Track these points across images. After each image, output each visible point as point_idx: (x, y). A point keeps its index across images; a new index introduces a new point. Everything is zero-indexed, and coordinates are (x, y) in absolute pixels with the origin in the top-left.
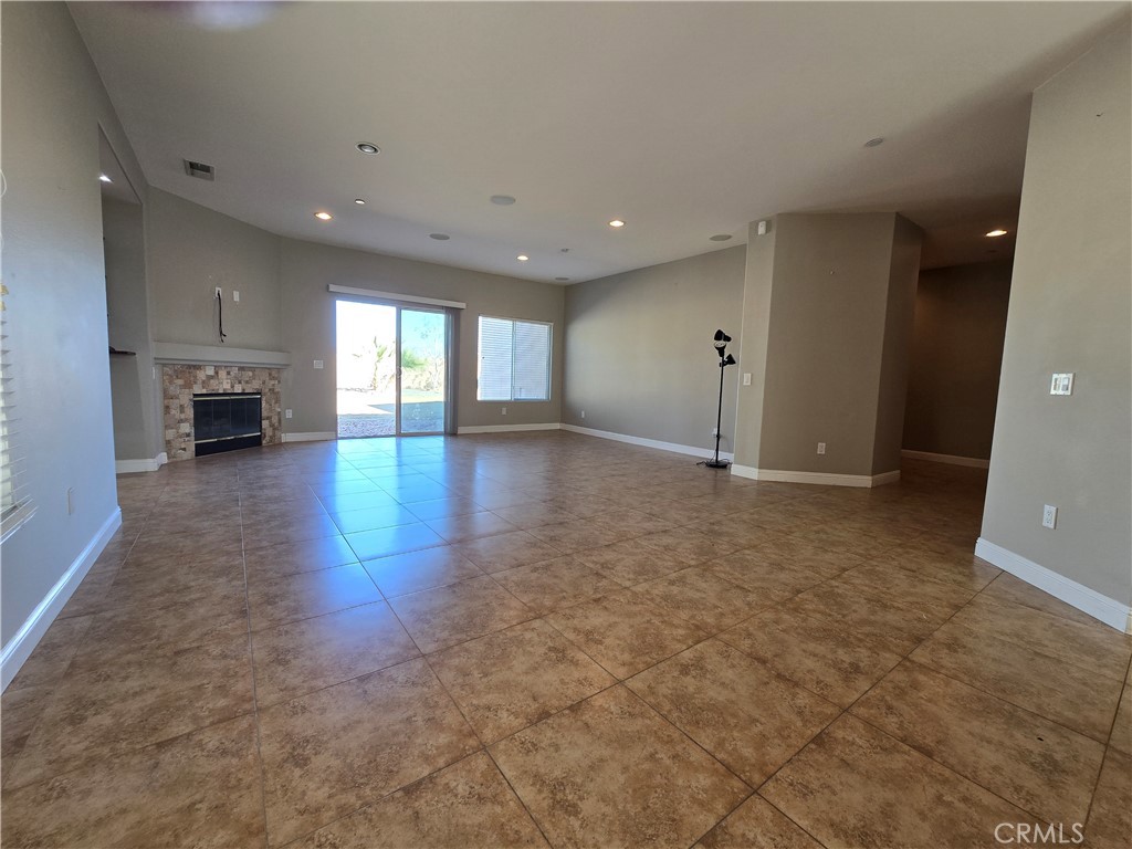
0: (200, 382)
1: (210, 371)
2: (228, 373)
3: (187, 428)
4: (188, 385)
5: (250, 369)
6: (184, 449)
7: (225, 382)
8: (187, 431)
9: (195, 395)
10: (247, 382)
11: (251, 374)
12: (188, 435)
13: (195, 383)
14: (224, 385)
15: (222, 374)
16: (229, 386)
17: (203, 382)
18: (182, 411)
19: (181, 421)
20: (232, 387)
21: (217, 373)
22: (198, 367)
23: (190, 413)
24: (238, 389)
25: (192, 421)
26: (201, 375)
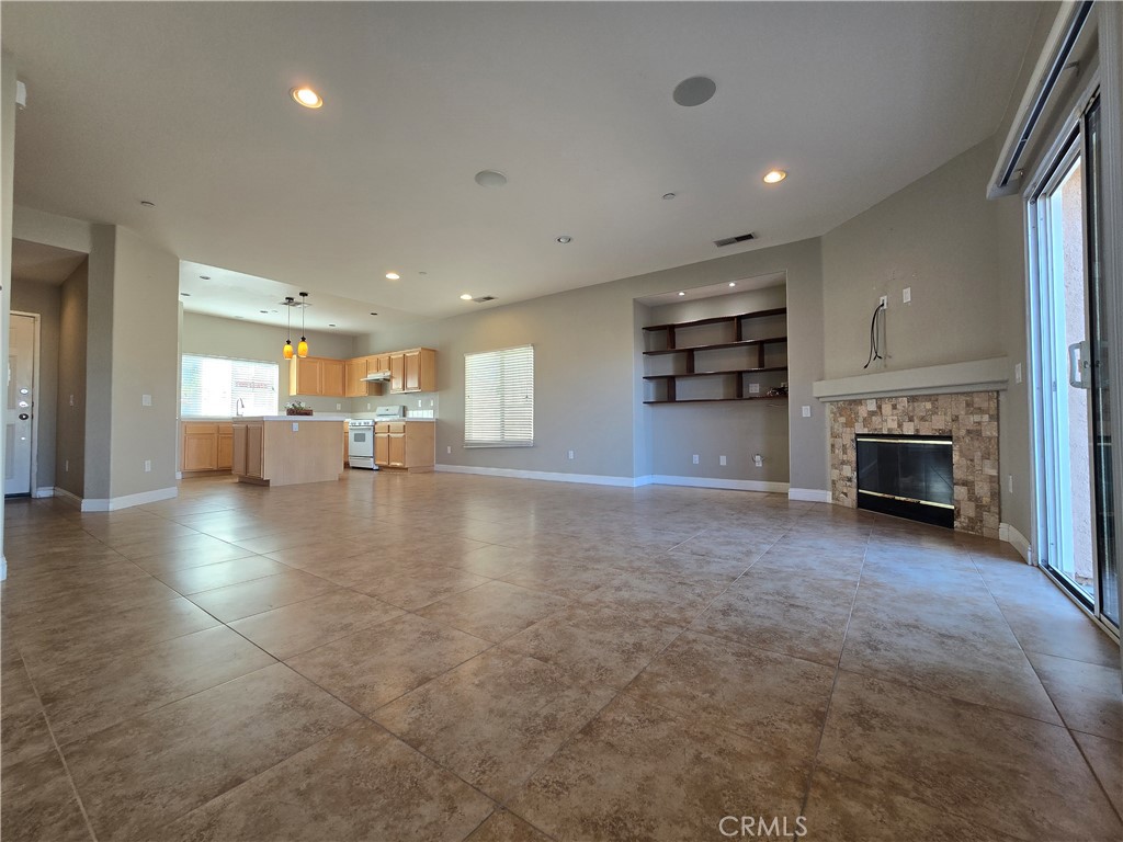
0: (861, 419)
1: (872, 406)
2: (894, 407)
3: (849, 471)
4: (849, 424)
5: (928, 398)
6: (846, 494)
7: (889, 421)
8: (849, 475)
9: (858, 435)
10: (923, 419)
11: (929, 405)
12: (850, 480)
13: (857, 421)
14: (889, 424)
15: (887, 408)
16: (895, 425)
17: (865, 419)
18: (845, 453)
19: (843, 463)
20: (900, 426)
21: (880, 407)
22: (859, 402)
23: (852, 455)
24: (909, 429)
25: (854, 465)
26: (863, 411)
